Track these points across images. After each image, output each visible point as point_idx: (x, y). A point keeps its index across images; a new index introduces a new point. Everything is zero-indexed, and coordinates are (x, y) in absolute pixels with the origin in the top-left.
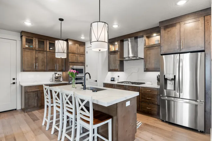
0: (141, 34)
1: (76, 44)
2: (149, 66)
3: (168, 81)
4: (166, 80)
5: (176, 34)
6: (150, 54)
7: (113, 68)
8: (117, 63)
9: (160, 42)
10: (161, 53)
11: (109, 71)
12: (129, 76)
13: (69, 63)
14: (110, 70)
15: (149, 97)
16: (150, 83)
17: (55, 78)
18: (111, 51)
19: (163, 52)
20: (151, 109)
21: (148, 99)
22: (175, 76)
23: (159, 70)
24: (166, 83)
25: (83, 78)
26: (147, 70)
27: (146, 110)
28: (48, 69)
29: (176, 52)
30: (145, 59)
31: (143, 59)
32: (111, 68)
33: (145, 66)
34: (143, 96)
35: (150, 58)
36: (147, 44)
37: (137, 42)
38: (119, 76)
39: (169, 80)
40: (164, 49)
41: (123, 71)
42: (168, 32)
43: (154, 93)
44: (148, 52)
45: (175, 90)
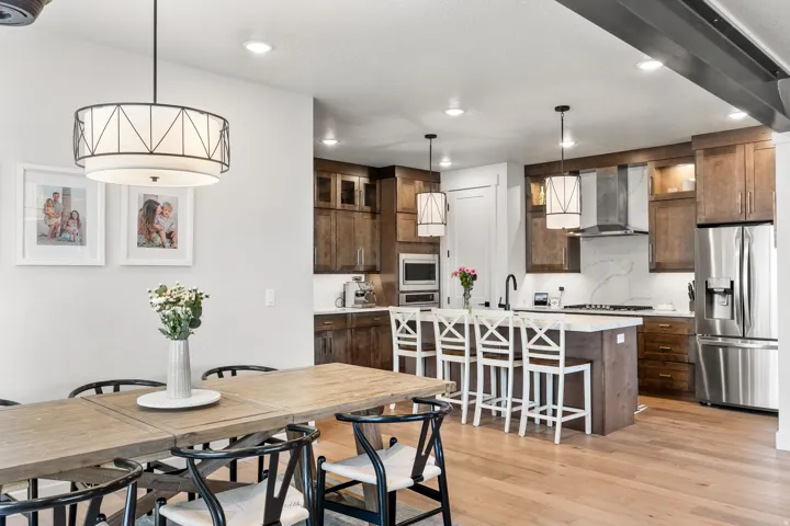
0: (640, 158)
1: (417, 182)
2: (663, 257)
3: (716, 297)
4: (710, 293)
5: (736, 173)
6: (667, 219)
7: (546, 262)
8: (558, 246)
9: (693, 189)
10: (699, 222)
11: (528, 272)
12: (599, 286)
13: (397, 245)
14: (532, 268)
15: (665, 343)
16: (670, 307)
17: (357, 295)
18: (535, 204)
19: (701, 220)
20: (671, 378)
21: (664, 350)
22: (732, 283)
23: (691, 267)
24: (710, 302)
25: (436, 294)
26: (657, 267)
27: (658, 381)
28: (340, 264)
29: (736, 220)
30: (653, 235)
31: (646, 233)
32: (537, 261)
33: (653, 254)
34: (648, 344)
35: (666, 232)
36: (657, 191)
37: (625, 181)
38: (562, 289)
39: (719, 293)
40: (706, 212)
41: (579, 272)
42: (717, 164)
43: (680, 332)
44: (662, 215)
45: (732, 318)
